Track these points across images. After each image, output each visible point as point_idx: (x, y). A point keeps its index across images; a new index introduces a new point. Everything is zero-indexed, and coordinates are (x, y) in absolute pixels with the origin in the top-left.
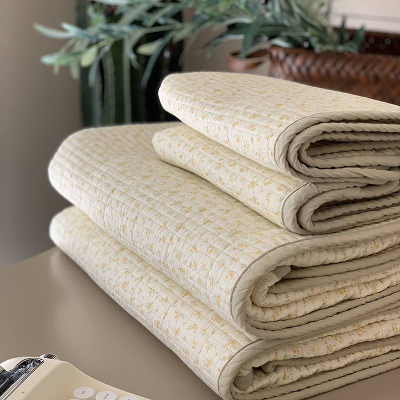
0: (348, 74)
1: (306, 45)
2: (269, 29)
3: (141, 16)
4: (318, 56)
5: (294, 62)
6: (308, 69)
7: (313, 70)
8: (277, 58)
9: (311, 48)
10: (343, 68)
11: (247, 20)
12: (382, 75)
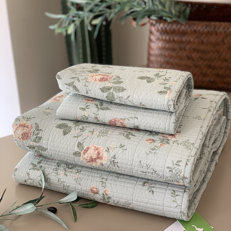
0: (183, 30)
1: (164, 18)
2: (148, 13)
4: (169, 23)
5: (159, 25)
6: (166, 29)
7: (168, 29)
10: (181, 27)
12: (197, 30)
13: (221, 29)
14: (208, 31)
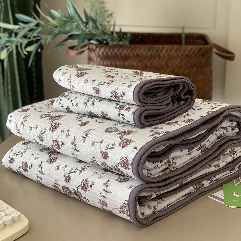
0: (125, 54)
1: (105, 42)
2: (88, 36)
3: (26, 33)
4: (111, 47)
5: (100, 50)
6: (107, 53)
7: (109, 53)
8: (92, 49)
9: (107, 43)
10: (122, 51)
11: (77, 33)
12: (140, 53)
13: (164, 52)
14: (151, 55)
